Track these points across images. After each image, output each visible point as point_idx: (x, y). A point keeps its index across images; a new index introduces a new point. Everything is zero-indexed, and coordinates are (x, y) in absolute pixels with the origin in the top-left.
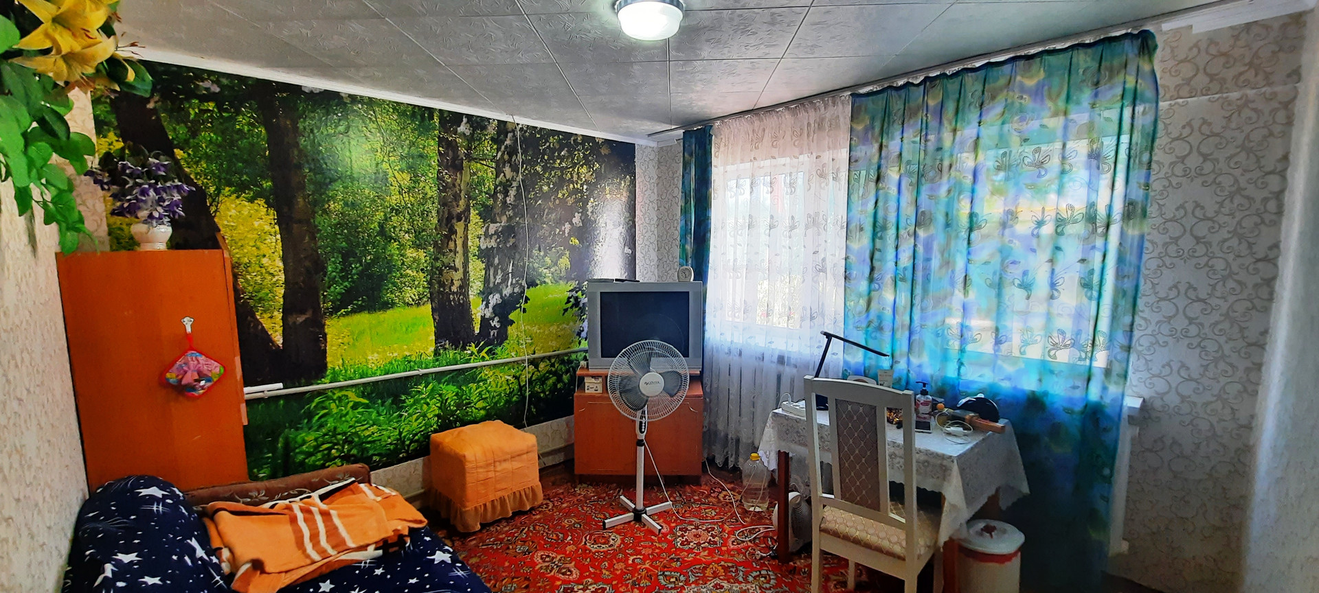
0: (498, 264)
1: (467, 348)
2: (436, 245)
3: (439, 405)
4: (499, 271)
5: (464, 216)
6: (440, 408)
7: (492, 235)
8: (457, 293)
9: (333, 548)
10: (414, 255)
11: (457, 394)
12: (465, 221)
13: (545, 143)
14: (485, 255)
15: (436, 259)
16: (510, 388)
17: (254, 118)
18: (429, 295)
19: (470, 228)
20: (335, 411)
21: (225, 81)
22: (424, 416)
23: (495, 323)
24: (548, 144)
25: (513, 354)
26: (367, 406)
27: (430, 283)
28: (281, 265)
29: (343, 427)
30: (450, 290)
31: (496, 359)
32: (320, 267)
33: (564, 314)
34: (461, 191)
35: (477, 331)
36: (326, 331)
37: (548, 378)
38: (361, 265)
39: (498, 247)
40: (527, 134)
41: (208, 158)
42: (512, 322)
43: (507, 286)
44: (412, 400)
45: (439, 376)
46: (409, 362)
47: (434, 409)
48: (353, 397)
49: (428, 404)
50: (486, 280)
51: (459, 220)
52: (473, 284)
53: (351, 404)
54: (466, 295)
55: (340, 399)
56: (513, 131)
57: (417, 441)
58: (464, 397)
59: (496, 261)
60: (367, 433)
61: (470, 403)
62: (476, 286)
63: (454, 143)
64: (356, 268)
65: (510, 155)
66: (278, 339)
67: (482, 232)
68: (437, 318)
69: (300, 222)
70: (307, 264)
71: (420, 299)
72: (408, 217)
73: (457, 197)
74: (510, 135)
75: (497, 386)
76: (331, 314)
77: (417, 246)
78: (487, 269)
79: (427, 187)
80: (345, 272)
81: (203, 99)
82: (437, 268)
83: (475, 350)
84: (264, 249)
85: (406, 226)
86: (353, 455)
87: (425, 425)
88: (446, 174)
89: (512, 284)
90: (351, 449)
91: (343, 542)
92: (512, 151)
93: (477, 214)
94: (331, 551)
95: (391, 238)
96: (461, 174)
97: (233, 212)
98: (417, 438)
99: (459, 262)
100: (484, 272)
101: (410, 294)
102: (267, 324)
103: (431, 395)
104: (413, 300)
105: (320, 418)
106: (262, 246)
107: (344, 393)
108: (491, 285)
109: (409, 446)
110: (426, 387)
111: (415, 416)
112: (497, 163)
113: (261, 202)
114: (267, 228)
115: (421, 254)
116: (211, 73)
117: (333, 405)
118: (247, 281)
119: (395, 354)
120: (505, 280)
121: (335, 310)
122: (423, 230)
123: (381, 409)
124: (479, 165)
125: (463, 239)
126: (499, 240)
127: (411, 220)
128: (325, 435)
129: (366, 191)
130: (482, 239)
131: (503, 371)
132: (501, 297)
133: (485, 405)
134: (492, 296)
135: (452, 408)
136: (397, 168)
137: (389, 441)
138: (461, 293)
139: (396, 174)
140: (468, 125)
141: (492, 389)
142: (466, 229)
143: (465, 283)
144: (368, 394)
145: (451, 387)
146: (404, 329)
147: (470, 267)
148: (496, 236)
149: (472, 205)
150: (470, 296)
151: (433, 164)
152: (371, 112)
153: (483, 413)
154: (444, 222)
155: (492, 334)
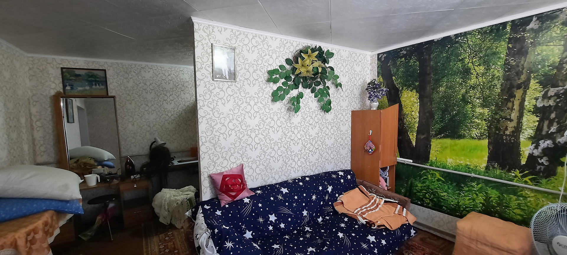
0: (554, 119)
1: (512, 171)
2: (497, 105)
4: (555, 124)
5: (525, 86)
6: (484, 200)
7: (551, 96)
8: (509, 135)
10: (481, 111)
11: (499, 197)
12: (525, 88)
14: (536, 111)
15: (496, 114)
17: (415, 59)
18: (487, 134)
20: (430, 178)
21: (408, 49)
22: (474, 200)
23: (544, 161)
26: (443, 182)
27: (489, 127)
28: (418, 115)
29: (432, 187)
30: (504, 133)
31: (540, 187)
32: (432, 115)
34: (523, 69)
35: (523, 162)
36: (431, 144)
38: (450, 116)
39: (556, 107)
41: (401, 77)
42: (563, 164)
43: (562, 136)
44: (467, 189)
45: (487, 182)
46: (469, 168)
47: (480, 199)
48: (438, 175)
49: (477, 195)
50: (539, 129)
51: (519, 87)
52: (525, 131)
53: (437, 178)
54: (517, 138)
55: (432, 174)
58: (504, 201)
59: (553, 116)
60: (442, 195)
61: (508, 207)
62: (528, 131)
63: (522, 38)
64: (448, 117)
66: (414, 143)
67: (540, 95)
68: (491, 148)
69: (426, 97)
70: (427, 114)
71: (481, 136)
72: (480, 90)
73: (519, 74)
76: (434, 137)
77: (483, 106)
78: (541, 122)
79: (496, 71)
80: (442, 119)
81: (401, 57)
82: (496, 119)
83: (519, 175)
84: (414, 109)
85: (478, 95)
86: (434, 201)
88: (512, 60)
90: (434, 198)
91: (366, 214)
93: (537, 83)
94: (360, 213)
95: (468, 102)
96: (526, 57)
97: (406, 96)
98: (467, 209)
99: (514, 115)
100: (537, 123)
101: (475, 132)
102: (411, 137)
103: (480, 190)
104: (476, 136)
105: (424, 179)
106: (413, 108)
107: (434, 172)
108: (544, 133)
109: (462, 211)
110: (477, 185)
111: (468, 198)
113: (414, 91)
114: (415, 101)
115: (486, 111)
117: (429, 176)
118: (406, 120)
119: (462, 162)
121: (436, 135)
122: (490, 97)
123: (450, 186)
124: (544, 47)
125: (520, 100)
126: (558, 100)
127: (482, 92)
128: (425, 187)
129: (458, 80)
130: (540, 100)
131: (546, 197)
132: (554, 143)
133: (522, 213)
134: (543, 141)
135: (493, 203)
136: (477, 64)
137: (452, 203)
138: (513, 136)
139: (476, 67)
140: (538, 21)
141: (531, 206)
142: (525, 93)
143: (518, 129)
144: (445, 177)
145: (494, 191)
146: (469, 150)
147: (524, 119)
148: (556, 97)
149: (533, 77)
150: (521, 139)
151: (502, 56)
152: (466, 39)
153: (519, 217)
154: (506, 90)
155: (538, 167)
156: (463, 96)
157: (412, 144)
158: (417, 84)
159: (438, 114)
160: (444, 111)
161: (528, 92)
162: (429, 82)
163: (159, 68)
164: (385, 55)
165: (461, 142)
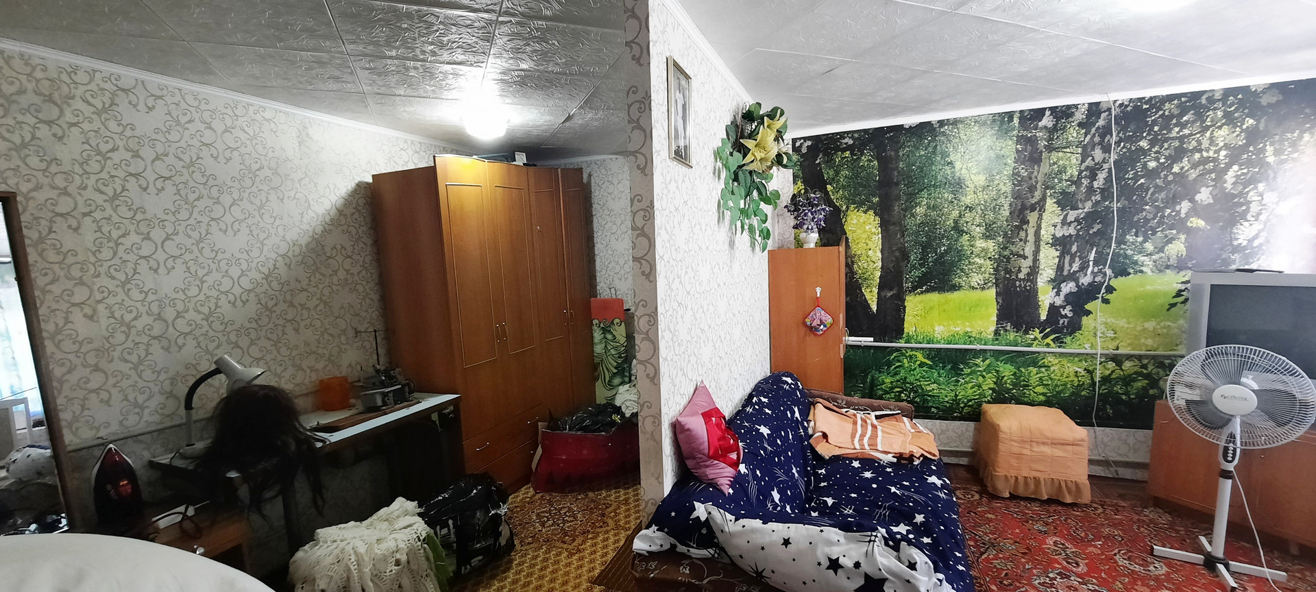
0: (1076, 252)
1: (1030, 332)
2: (1005, 235)
3: (995, 380)
4: (1077, 259)
5: (1040, 206)
6: (995, 383)
7: (1071, 222)
8: (1024, 280)
9: (869, 445)
10: (983, 245)
11: (1015, 374)
12: (1040, 210)
13: (1156, 112)
14: (1058, 242)
15: (1005, 248)
16: (1079, 381)
17: (871, 156)
18: (994, 281)
19: (1044, 217)
20: (906, 365)
21: (856, 135)
22: (980, 386)
23: (1067, 311)
24: (1161, 113)
25: (1086, 346)
27: (996, 270)
28: (880, 255)
29: (911, 379)
30: (1017, 276)
31: (1064, 348)
32: (905, 256)
33: (1168, 310)
34: (1037, 182)
35: (1043, 317)
36: (906, 304)
37: (1135, 380)
38: (936, 255)
39: (1078, 235)
40: (1129, 109)
41: (844, 187)
42: (1088, 313)
43: (1086, 275)
44: (969, 370)
45: (997, 354)
46: (970, 337)
47: (989, 383)
48: (920, 357)
49: (984, 377)
50: (1060, 268)
51: (1033, 209)
52: (1043, 272)
53: (918, 363)
54: (1034, 282)
55: (911, 357)
56: (1109, 110)
57: (970, 406)
58: (1022, 378)
59: (1074, 248)
60: (929, 388)
61: (1028, 386)
62: (1047, 272)
63: (1034, 138)
64: (932, 257)
65: (1103, 136)
66: (874, 307)
67: (1058, 220)
68: (1000, 301)
69: (894, 224)
70: (897, 254)
71: (985, 284)
72: (980, 212)
73: (1032, 189)
74: (1103, 115)
75: (1062, 375)
76: (910, 292)
77: (986, 237)
78: (1061, 257)
79: (1002, 184)
80: (924, 258)
81: (844, 150)
82: (1004, 257)
83: (1039, 336)
84: (871, 245)
85: (978, 221)
86: (916, 402)
87: (979, 394)
88: (1023, 168)
89: (1092, 272)
90: (915, 397)
91: (876, 445)
92: (1106, 131)
93: (1055, 203)
94: (867, 447)
95: (963, 231)
96: (1039, 166)
97: (855, 221)
98: (970, 403)
99: (1029, 250)
100: (1057, 260)
101: (976, 279)
102: (868, 296)
103: (988, 369)
104: (978, 284)
105: (895, 368)
106: (869, 243)
107: (914, 353)
108: (1065, 273)
109: (963, 408)
110: (983, 361)
111: (970, 385)
112: (1084, 148)
113: (871, 212)
114: (874, 230)
115: (990, 245)
116: (848, 133)
117: (905, 361)
118: (859, 266)
119: (958, 329)
120: (1083, 268)
121: (914, 289)
122: (994, 223)
123: (942, 371)
124: (1061, 154)
125: (1035, 228)
126: (1079, 227)
127: (984, 216)
128: (898, 381)
129: (946, 195)
130: (1059, 226)
131: (1071, 362)
132: (1077, 286)
133: (1045, 391)
134: (1065, 284)
135: (1008, 385)
136: (974, 172)
137: (946, 399)
138: (1028, 280)
139: (972, 176)
140: (1052, 117)
141: (1055, 377)
142: (1040, 218)
143: (1034, 270)
144: (933, 357)
145: (1008, 366)
146: (968, 309)
147: (1042, 255)
148: (1076, 224)
149: (1049, 194)
150: (1039, 283)
151: (1009, 161)
152: (955, 130)
153: (1042, 398)
154: (1017, 213)
155: (1061, 322)
156: (956, 222)
157: (871, 309)
158: (876, 200)
159: (915, 253)
160: (926, 247)
161: (1045, 216)
162: (898, 198)
163: (189, 99)
164: (809, 143)
165: (955, 295)
